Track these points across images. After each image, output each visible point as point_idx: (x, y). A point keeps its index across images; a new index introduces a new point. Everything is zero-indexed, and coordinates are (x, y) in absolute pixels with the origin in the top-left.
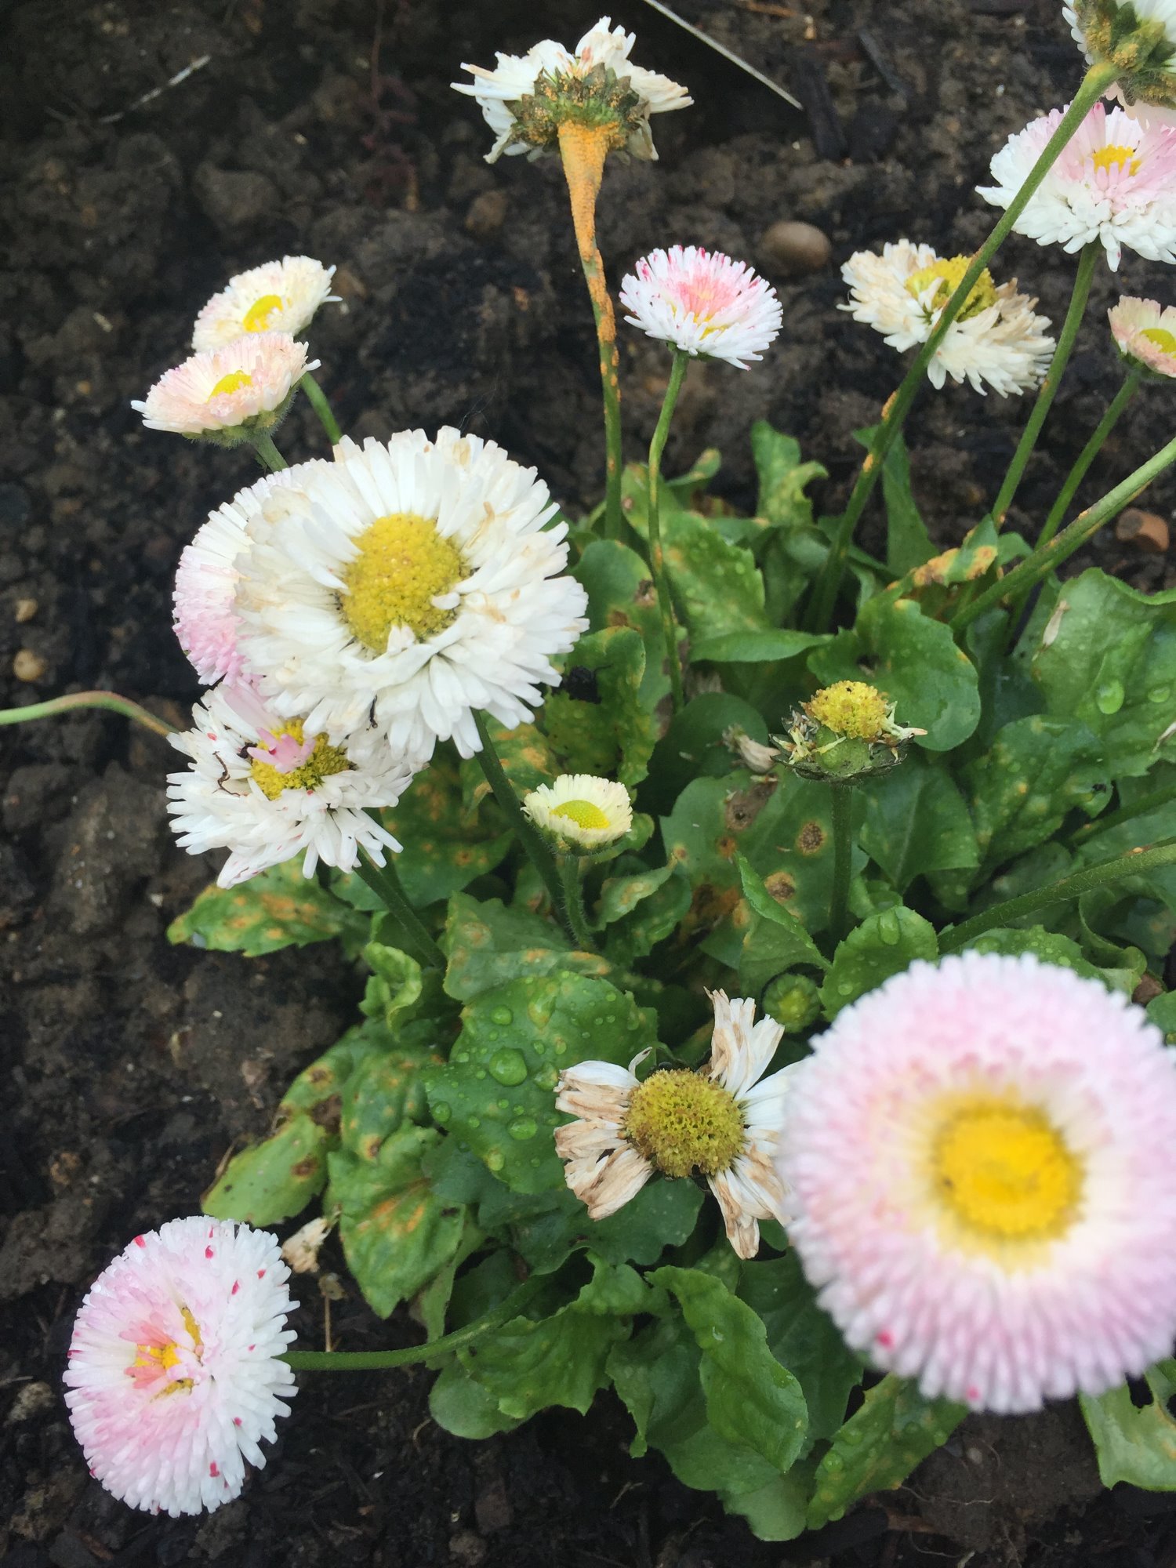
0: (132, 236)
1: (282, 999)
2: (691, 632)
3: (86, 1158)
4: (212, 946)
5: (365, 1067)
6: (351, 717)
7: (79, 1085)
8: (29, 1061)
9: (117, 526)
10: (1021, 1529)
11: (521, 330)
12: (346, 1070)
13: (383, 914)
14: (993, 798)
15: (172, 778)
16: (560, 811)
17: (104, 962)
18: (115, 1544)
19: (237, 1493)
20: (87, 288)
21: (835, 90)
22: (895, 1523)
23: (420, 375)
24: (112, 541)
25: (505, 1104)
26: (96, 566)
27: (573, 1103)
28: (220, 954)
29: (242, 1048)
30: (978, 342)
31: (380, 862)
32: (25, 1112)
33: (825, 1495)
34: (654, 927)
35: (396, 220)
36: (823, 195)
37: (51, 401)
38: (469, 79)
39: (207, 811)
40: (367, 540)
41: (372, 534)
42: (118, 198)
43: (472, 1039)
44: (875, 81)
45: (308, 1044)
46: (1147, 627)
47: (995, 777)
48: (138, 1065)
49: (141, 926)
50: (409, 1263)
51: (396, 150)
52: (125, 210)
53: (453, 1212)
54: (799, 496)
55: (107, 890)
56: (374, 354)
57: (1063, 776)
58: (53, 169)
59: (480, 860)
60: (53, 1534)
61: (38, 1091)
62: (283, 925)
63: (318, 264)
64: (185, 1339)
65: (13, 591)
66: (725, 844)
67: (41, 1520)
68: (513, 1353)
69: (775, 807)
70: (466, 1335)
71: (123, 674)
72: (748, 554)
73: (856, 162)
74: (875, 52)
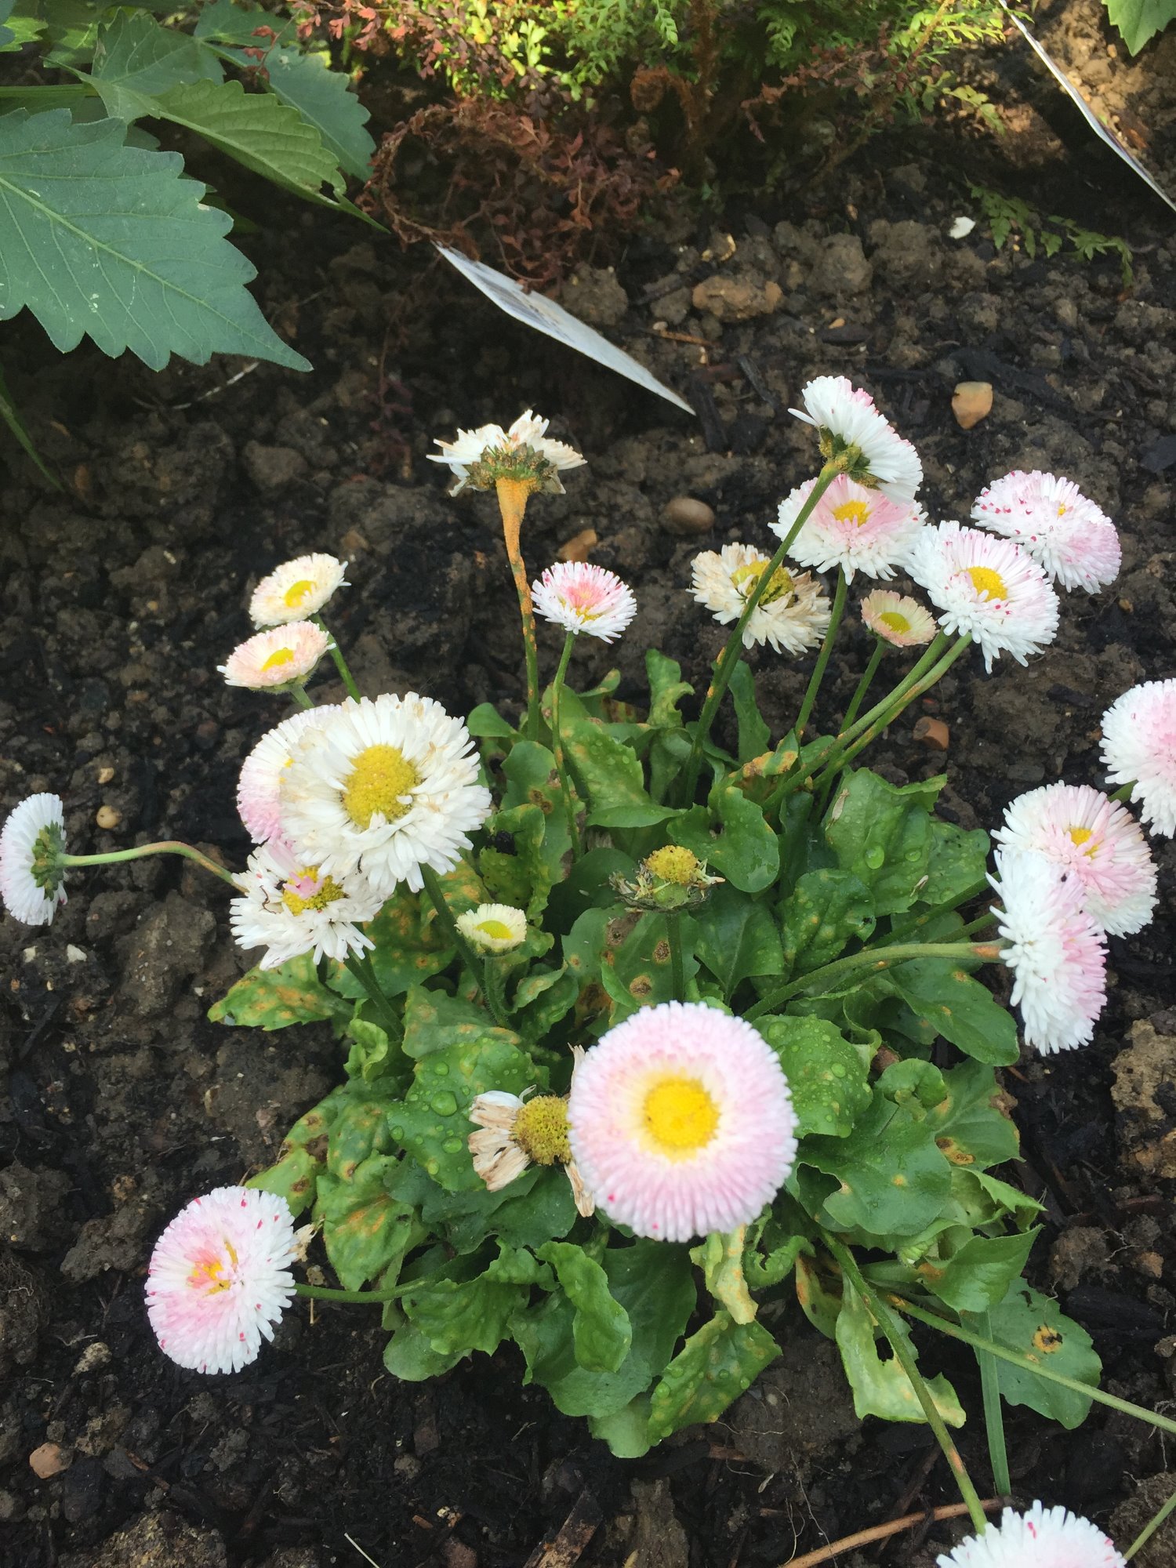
0: (196, 498)
1: (287, 1064)
2: (589, 805)
3: (139, 1181)
4: (240, 1023)
5: (346, 1113)
6: (347, 867)
7: (134, 1128)
8: (98, 1111)
9: (175, 712)
10: (807, 1459)
11: (479, 582)
12: (332, 1116)
13: (364, 1000)
14: (795, 926)
15: (234, 901)
16: (479, 927)
17: (157, 1036)
18: (152, 1460)
19: (255, 1357)
20: (159, 532)
21: (719, 403)
22: (717, 1452)
23: (405, 614)
24: (170, 723)
25: (441, 1128)
26: (157, 741)
27: (481, 1117)
28: (246, 1029)
29: (257, 1100)
30: (776, 619)
31: (361, 956)
32: (95, 1147)
33: (658, 1415)
34: (553, 1013)
35: (392, 496)
36: (710, 478)
37: (127, 615)
38: (438, 451)
39: (256, 922)
40: (359, 761)
41: (363, 758)
42: (188, 472)
43: (420, 1085)
44: (751, 394)
45: (305, 1098)
46: (899, 809)
47: (796, 912)
48: (179, 1115)
49: (187, 1010)
50: (373, 1252)
51: (395, 433)
52: (192, 480)
53: (405, 1218)
54: (672, 709)
55: (164, 982)
56: (372, 595)
57: (843, 911)
58: (140, 450)
59: (433, 964)
60: (105, 1453)
61: (105, 1132)
62: (291, 1009)
63: (336, 561)
64: (226, 1257)
65: (97, 761)
66: (606, 955)
67: (98, 1440)
68: (442, 1306)
69: (640, 930)
70: (410, 1287)
71: (178, 825)
72: (631, 750)
73: (735, 454)
74: (751, 375)
